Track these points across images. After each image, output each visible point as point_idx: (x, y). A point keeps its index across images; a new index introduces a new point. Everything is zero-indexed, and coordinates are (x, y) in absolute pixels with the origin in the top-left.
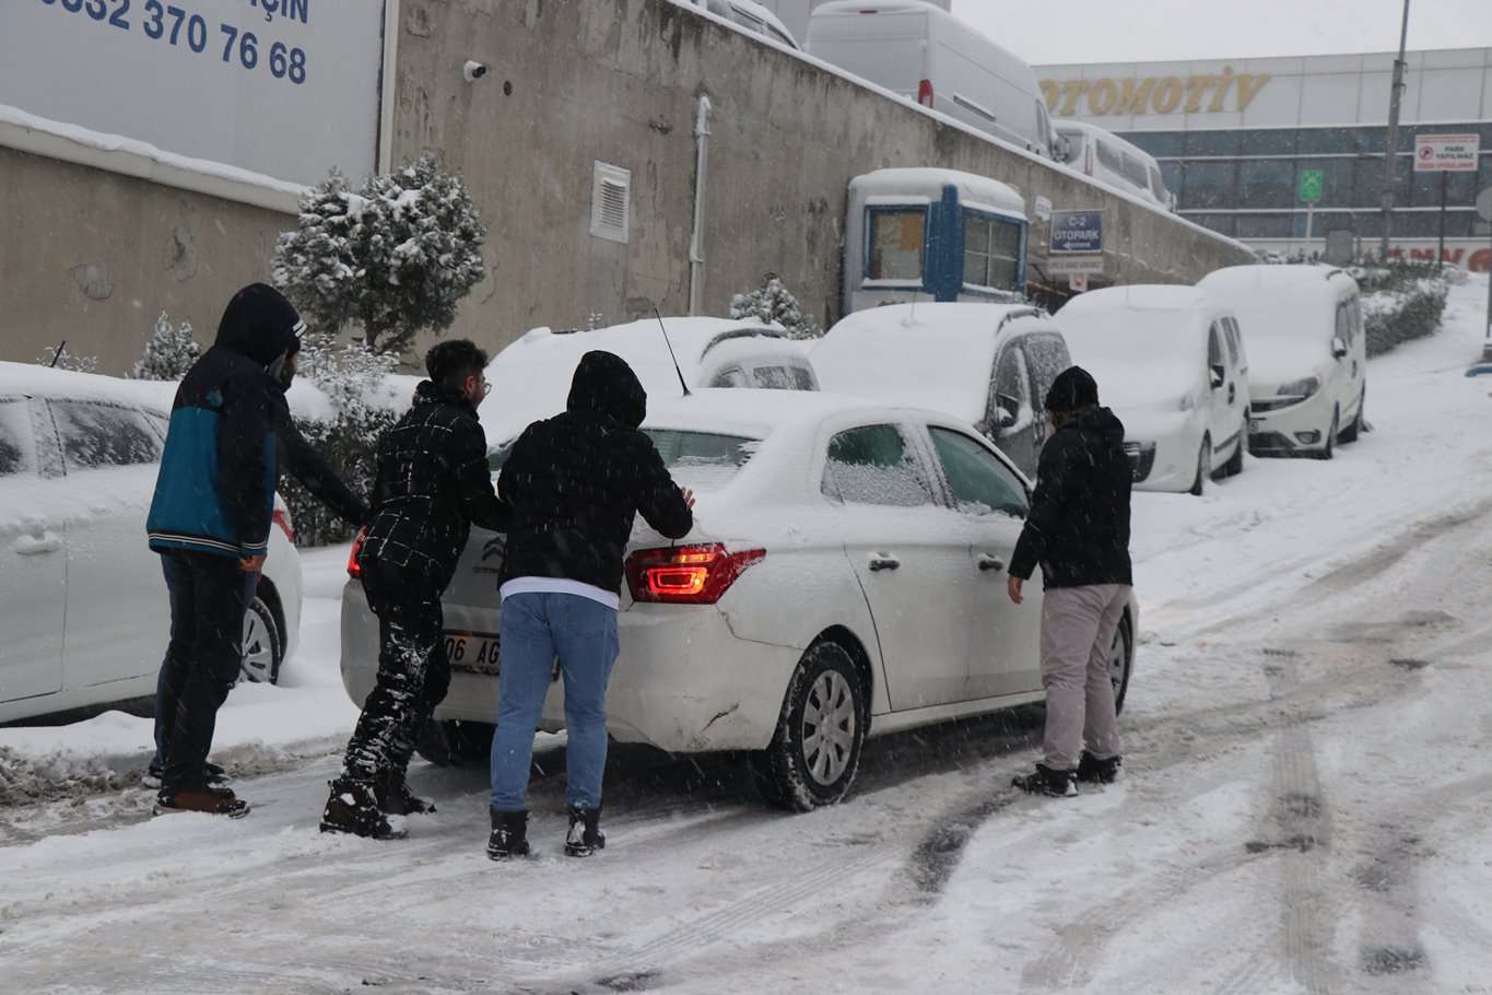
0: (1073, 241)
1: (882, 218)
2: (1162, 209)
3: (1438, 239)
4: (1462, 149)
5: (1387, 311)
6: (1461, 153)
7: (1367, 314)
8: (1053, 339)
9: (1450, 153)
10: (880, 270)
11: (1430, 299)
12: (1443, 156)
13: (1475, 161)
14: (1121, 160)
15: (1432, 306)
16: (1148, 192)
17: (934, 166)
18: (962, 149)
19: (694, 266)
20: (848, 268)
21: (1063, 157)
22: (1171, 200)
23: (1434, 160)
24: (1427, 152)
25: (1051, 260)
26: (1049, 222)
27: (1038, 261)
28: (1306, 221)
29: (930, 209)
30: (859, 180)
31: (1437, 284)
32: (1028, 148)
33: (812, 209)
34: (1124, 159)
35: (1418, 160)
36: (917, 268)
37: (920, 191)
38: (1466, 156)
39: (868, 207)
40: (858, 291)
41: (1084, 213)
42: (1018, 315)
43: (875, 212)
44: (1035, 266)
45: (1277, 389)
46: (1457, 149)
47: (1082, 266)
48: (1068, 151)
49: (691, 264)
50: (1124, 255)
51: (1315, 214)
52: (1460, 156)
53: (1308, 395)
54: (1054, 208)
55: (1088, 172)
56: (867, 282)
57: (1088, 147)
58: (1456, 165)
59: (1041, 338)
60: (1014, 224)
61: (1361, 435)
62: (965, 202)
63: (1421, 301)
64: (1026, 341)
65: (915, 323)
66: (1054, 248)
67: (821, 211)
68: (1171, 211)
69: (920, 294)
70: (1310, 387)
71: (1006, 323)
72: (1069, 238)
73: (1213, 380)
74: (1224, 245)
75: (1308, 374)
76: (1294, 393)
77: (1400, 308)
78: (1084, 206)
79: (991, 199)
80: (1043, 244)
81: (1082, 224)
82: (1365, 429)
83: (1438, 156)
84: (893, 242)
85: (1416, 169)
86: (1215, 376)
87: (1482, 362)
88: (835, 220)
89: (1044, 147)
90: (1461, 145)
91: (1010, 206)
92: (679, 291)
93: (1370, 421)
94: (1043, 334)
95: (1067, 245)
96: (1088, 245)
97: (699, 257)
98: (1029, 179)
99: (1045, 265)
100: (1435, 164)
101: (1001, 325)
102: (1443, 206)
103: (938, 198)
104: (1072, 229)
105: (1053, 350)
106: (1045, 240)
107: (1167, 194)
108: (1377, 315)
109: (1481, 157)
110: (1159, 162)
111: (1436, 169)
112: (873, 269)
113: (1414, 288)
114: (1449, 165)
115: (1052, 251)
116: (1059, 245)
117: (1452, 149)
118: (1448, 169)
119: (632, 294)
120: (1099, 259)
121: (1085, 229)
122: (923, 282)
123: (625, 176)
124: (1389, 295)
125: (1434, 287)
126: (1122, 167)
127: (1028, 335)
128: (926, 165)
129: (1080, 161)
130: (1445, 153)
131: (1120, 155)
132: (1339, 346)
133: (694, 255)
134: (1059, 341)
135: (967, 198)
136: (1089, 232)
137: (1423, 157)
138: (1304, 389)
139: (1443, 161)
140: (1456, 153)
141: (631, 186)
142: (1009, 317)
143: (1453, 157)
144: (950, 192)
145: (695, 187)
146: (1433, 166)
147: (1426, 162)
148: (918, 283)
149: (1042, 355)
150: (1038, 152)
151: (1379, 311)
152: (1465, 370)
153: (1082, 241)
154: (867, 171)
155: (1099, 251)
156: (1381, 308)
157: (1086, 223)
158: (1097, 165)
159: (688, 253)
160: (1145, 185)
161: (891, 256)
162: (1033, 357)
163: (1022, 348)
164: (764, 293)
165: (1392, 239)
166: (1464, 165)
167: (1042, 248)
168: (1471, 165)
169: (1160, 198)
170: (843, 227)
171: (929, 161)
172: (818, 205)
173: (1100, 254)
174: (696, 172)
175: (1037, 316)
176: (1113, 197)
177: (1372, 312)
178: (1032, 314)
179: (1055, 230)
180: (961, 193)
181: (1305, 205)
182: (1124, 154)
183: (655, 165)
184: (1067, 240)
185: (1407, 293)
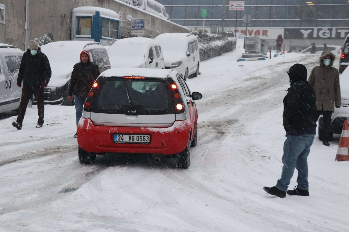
0: (137, 26)
1: (81, 19)
2: (165, 19)
3: (235, 27)
4: (240, 5)
5: (220, 45)
6: (240, 6)
7: (214, 46)
8: (102, 50)
9: (237, 6)
10: (80, 33)
11: (231, 42)
12: (236, 7)
13: (243, 8)
14: (154, 6)
15: (232, 44)
16: (162, 14)
17: (97, 6)
18: (105, 2)
19: (26, 30)
20: (72, 32)
21: (136, 5)
22: (168, 16)
23: (234, 7)
24: (232, 6)
25: (132, 31)
26: (131, 21)
27: (129, 31)
28: (203, 22)
29: (93, 17)
30: (75, 9)
31: (233, 39)
32: (127, 2)
33: (61, 16)
34: (155, 5)
35: (230, 8)
36: (89, 32)
37: (90, 12)
38: (241, 7)
39: (76, 16)
40: (75, 38)
41: (140, 19)
42: (91, 44)
43: (79, 18)
44: (129, 32)
45: (171, 64)
46: (239, 5)
47: (139, 33)
48: (138, 3)
49: (25, 30)
50: (153, 30)
51: (205, 21)
52: (240, 7)
53: (179, 65)
54: (132, 18)
55: (144, 9)
56: (77, 36)
57: (144, 2)
58: (239, 9)
59: (98, 50)
60: (117, 22)
61: (198, 76)
62: (102, 16)
63: (229, 43)
64: (93, 51)
65: (63, 46)
66: (132, 28)
67: (64, 17)
68: (168, 20)
69: (90, 39)
70: (179, 63)
71: (87, 46)
72: (136, 25)
73: (150, 61)
74: (181, 28)
75: (179, 60)
76: (176, 65)
77: (223, 44)
78: (140, 17)
79: (110, 15)
80: (129, 27)
81: (139, 22)
82: (199, 74)
83: (235, 6)
84: (83, 25)
85: (230, 10)
86: (150, 60)
87: (242, 58)
88: (68, 20)
89: (131, 2)
90: (241, 4)
91: (115, 17)
92: (22, 37)
93: (201, 72)
94: (99, 49)
95: (136, 27)
96: (141, 27)
97: (27, 28)
98: (125, 10)
99: (130, 32)
100: (234, 8)
101: (85, 46)
102: (236, 19)
103: (95, 14)
104: (137, 23)
105: (102, 53)
106: (130, 26)
107: (167, 15)
108: (217, 46)
109: (245, 7)
110: (165, 7)
111: (234, 10)
112: (79, 32)
113: (227, 39)
114: (237, 9)
115: (132, 29)
116: (133, 27)
117: (238, 5)
118: (238, 10)
119: (7, 37)
120: (143, 31)
121: (140, 23)
122: (91, 36)
123: (4, 6)
124: (220, 41)
125: (232, 39)
126: (154, 7)
127: (93, 49)
128: (95, 6)
129: (142, 6)
130: (236, 6)
131: (153, 5)
132: (188, 53)
133: (26, 28)
134: (104, 51)
135: (102, 15)
136: (141, 24)
137: (231, 7)
138: (178, 64)
139: (236, 8)
140: (239, 6)
141: (6, 8)
142: (88, 44)
143: (238, 7)
144: (98, 13)
145: (26, 10)
146: (234, 9)
147: (232, 8)
148: (90, 36)
149: (98, 54)
150: (129, 3)
151: (218, 45)
152: (237, 60)
153: (139, 26)
154: (77, 7)
155: (143, 29)
156: (218, 44)
157: (140, 22)
158: (147, 7)
159: (24, 27)
160: (160, 12)
161: (83, 29)
162: (95, 55)
163: (91, 52)
164: (43, 38)
165: (224, 27)
166: (241, 9)
167: (129, 28)
168: (243, 9)
169: (165, 15)
170: (71, 22)
171: (96, 5)
172: (63, 16)
173: (144, 30)
174: (26, 6)
175: (98, 44)
176: (150, 15)
177: (216, 45)
178: (97, 44)
179: (133, 23)
180: (100, 13)
181: (203, 18)
182: (155, 4)
183: (13, 4)
184: (135, 26)
185: (225, 41)
